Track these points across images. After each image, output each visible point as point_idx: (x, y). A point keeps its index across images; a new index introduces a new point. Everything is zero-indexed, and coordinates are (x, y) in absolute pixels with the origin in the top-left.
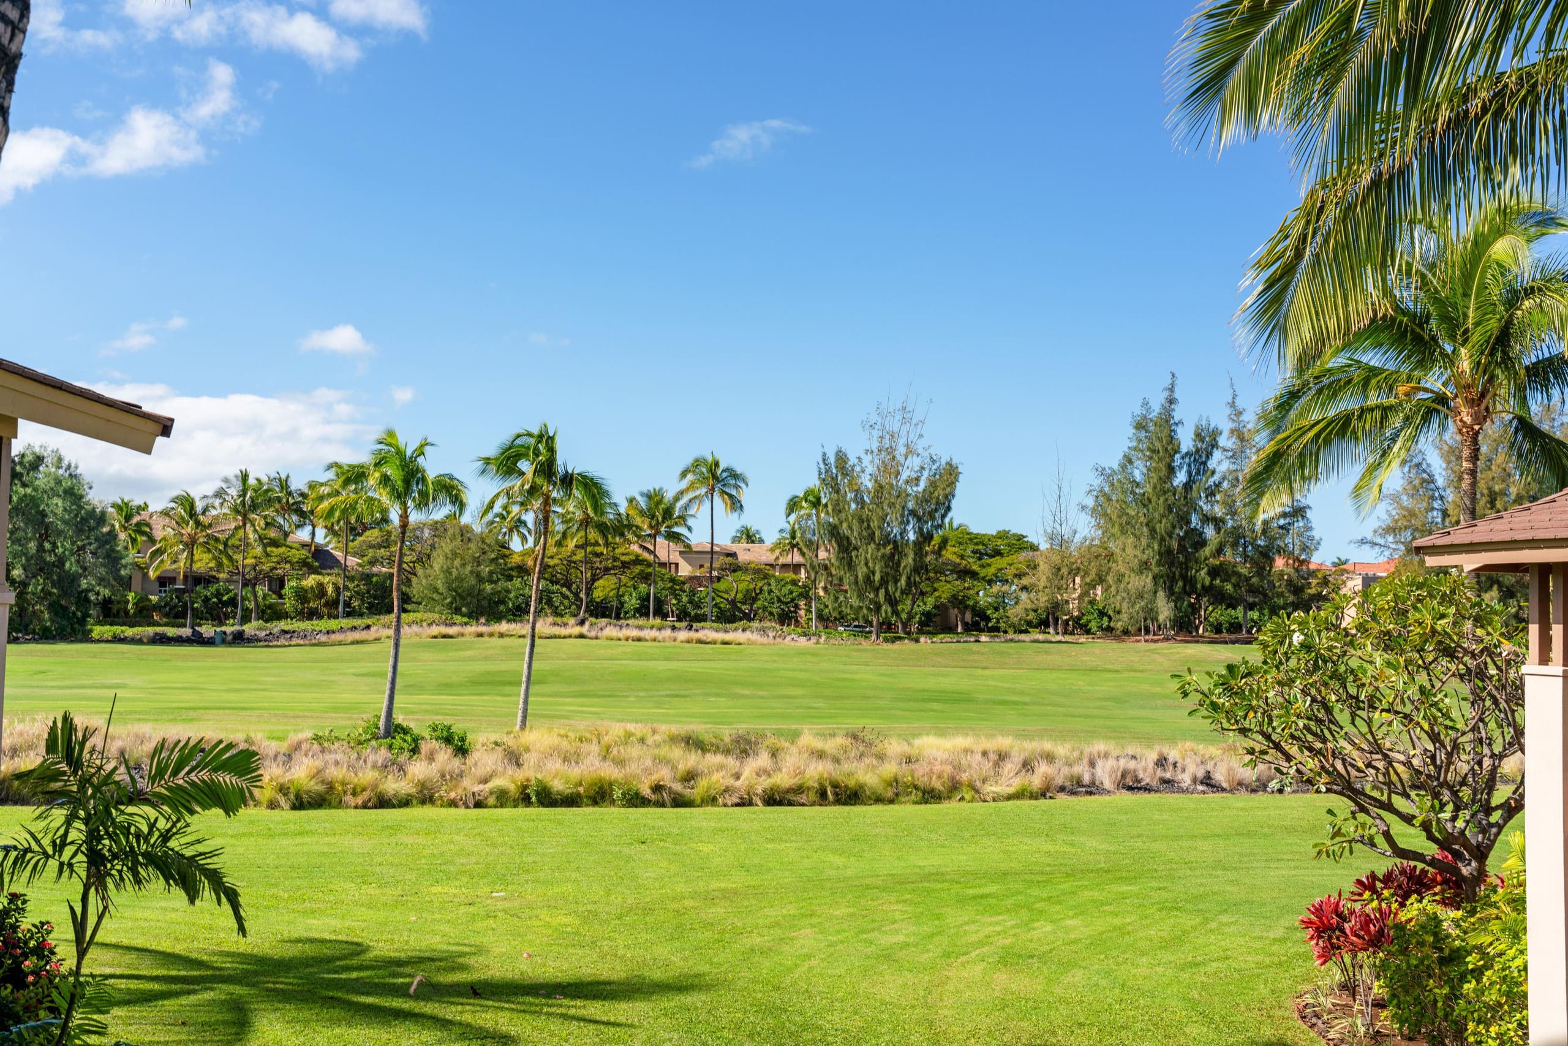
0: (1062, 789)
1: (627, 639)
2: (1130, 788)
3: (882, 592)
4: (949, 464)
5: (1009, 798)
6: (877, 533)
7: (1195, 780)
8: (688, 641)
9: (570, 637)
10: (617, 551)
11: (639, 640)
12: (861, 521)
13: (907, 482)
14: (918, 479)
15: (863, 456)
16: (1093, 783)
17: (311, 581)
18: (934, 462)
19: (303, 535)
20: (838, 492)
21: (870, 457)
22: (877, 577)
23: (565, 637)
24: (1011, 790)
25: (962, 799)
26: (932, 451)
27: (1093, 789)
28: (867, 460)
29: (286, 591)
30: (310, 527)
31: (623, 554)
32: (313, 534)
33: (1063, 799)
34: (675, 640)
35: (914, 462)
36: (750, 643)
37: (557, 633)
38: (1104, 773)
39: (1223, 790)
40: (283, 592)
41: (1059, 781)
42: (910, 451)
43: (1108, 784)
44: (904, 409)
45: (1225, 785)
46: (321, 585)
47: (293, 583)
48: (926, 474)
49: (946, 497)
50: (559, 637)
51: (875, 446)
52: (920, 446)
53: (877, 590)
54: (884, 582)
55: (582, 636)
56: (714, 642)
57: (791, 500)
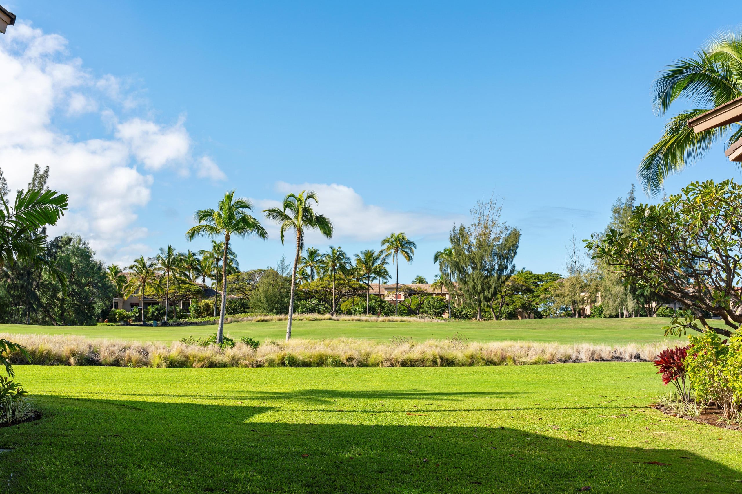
0: (560, 360)
1: (353, 320)
2: (596, 361)
3: (482, 295)
4: (515, 230)
5: (531, 364)
6: (479, 265)
7: (631, 356)
8: (383, 321)
9: (325, 320)
10: (350, 283)
11: (359, 320)
12: (470, 259)
13: (494, 240)
14: (499, 238)
15: (471, 227)
16: (577, 358)
17: (202, 302)
18: (507, 229)
19: (199, 281)
20: (458, 245)
21: (474, 228)
22: (479, 287)
23: (322, 320)
24: (533, 361)
25: (507, 364)
26: (506, 224)
27: (576, 361)
28: (473, 228)
29: (191, 308)
30: (202, 277)
31: (353, 284)
32: (204, 281)
33: (559, 364)
34: (377, 321)
35: (496, 230)
36: (414, 321)
37: (318, 318)
38: (583, 354)
39: (646, 361)
40: (189, 308)
41: (559, 356)
42: (494, 224)
43: (584, 359)
44: (491, 203)
45: (648, 359)
46: (207, 305)
47: (194, 304)
48: (503, 235)
49: (513, 246)
50: (319, 320)
51: (477, 222)
52: (500, 222)
53: (479, 294)
54: (483, 290)
55: (330, 319)
56: (397, 321)
57: (437, 254)
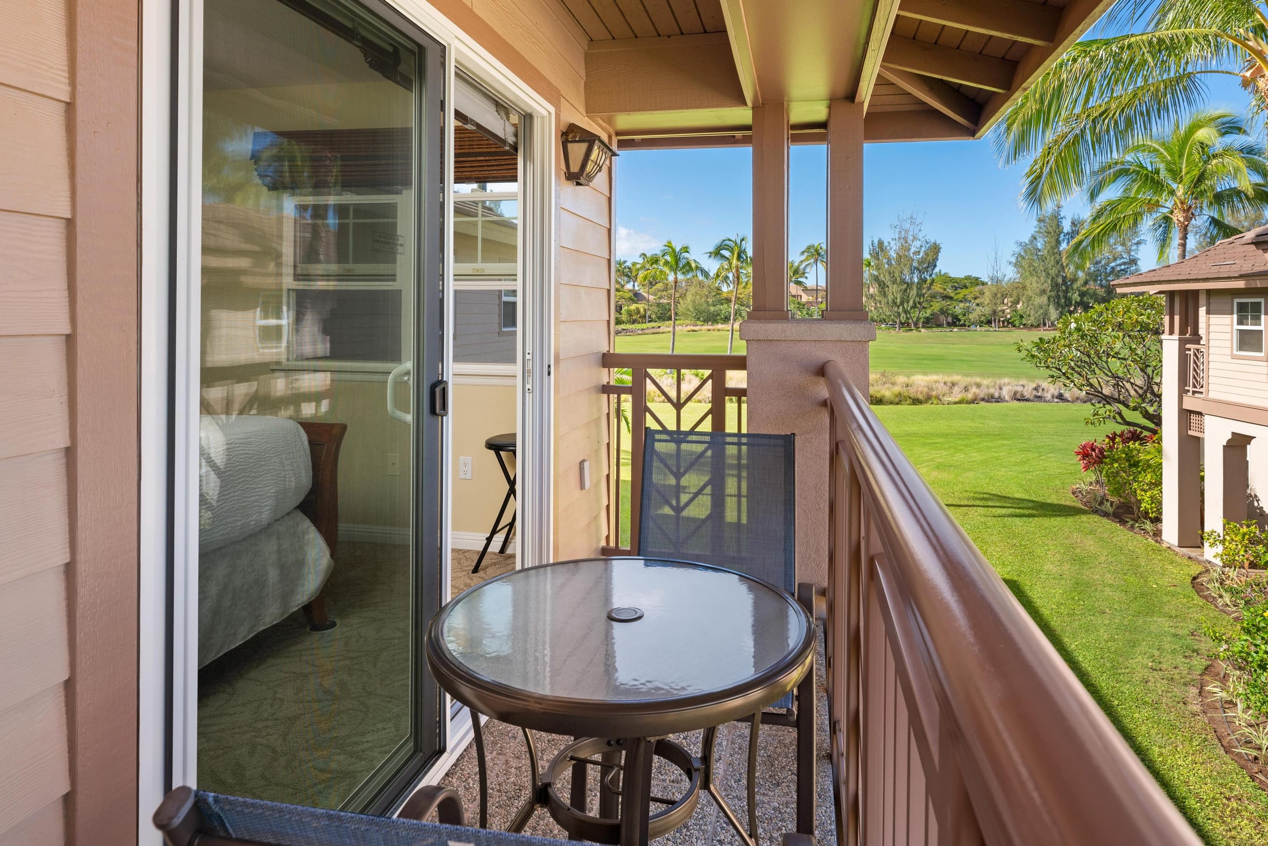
0: (983, 399)
2: (1018, 400)
3: (901, 308)
4: (935, 244)
5: (956, 403)
6: (898, 279)
7: (1053, 397)
12: (890, 273)
13: (914, 253)
14: (919, 252)
15: (891, 241)
16: (1000, 397)
17: (633, 307)
18: (927, 243)
19: (629, 286)
20: (878, 259)
21: (894, 242)
22: (898, 300)
24: (957, 400)
25: (932, 403)
26: (927, 238)
27: (999, 400)
28: (893, 243)
29: (623, 311)
30: (633, 283)
32: (634, 286)
33: (983, 404)
35: (917, 244)
38: (1006, 393)
39: (1068, 401)
41: (982, 396)
42: (915, 238)
43: (1007, 398)
44: (911, 217)
45: (1069, 399)
46: (638, 309)
47: (626, 308)
48: (923, 249)
49: (934, 260)
51: (897, 236)
52: (921, 235)
53: (898, 307)
54: (902, 303)
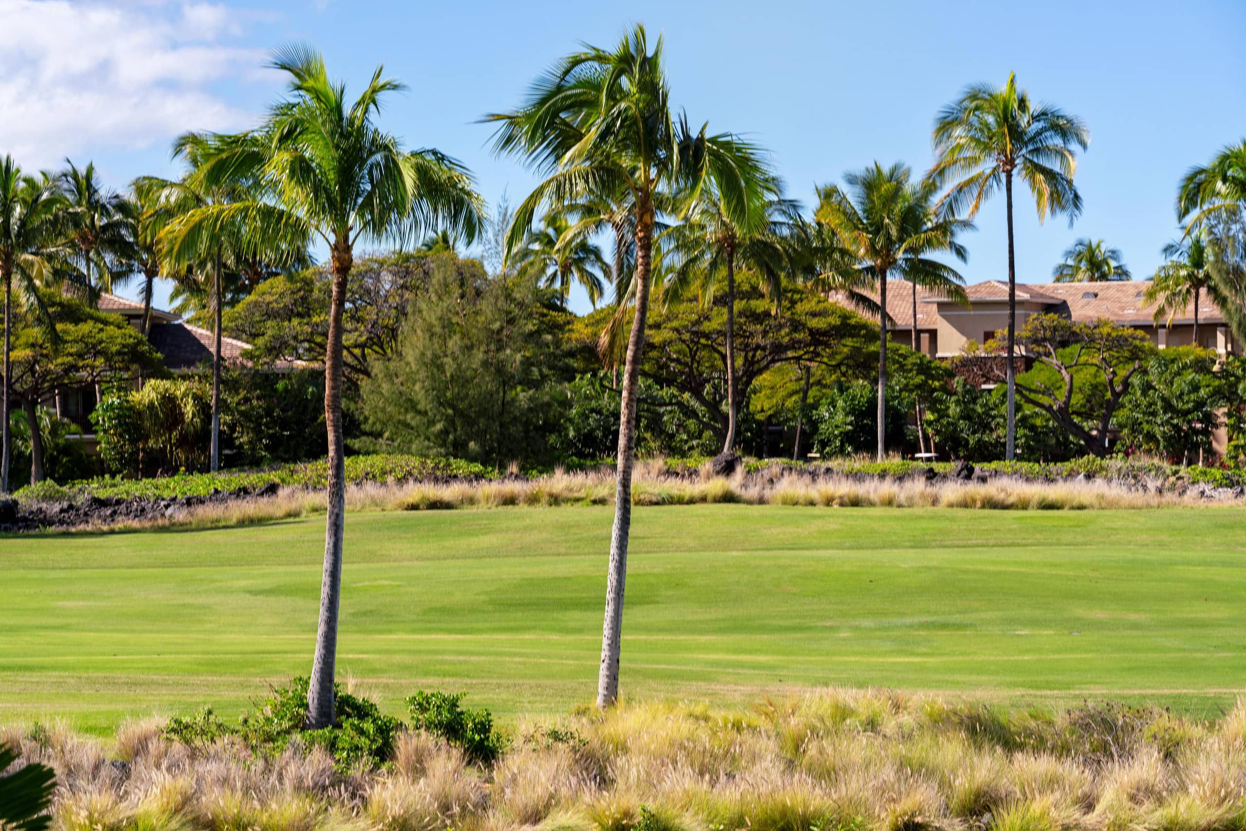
1: (828, 502)
8: (965, 504)
9: (703, 499)
10: (799, 307)
11: (855, 502)
17: (148, 392)
23: (691, 501)
29: (98, 415)
30: (142, 278)
31: (814, 315)
32: (148, 292)
34: (935, 502)
36: (1106, 504)
37: (675, 492)
40: (92, 417)
46: (169, 401)
47: (113, 399)
50: (680, 501)
55: (728, 498)
56: (1024, 505)
57: (1190, 178)
